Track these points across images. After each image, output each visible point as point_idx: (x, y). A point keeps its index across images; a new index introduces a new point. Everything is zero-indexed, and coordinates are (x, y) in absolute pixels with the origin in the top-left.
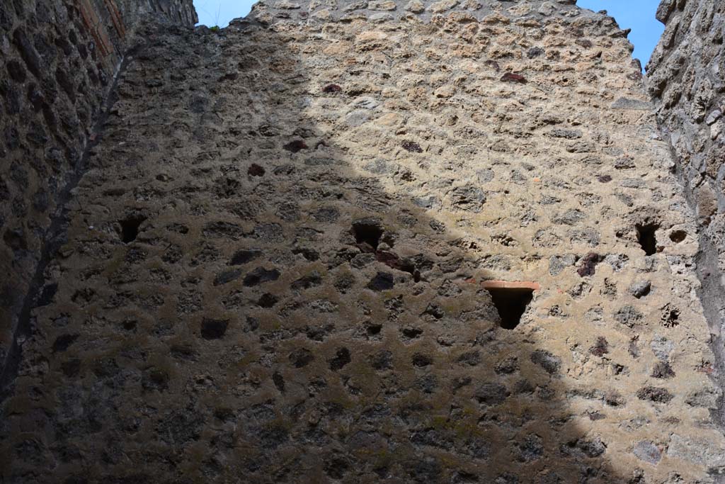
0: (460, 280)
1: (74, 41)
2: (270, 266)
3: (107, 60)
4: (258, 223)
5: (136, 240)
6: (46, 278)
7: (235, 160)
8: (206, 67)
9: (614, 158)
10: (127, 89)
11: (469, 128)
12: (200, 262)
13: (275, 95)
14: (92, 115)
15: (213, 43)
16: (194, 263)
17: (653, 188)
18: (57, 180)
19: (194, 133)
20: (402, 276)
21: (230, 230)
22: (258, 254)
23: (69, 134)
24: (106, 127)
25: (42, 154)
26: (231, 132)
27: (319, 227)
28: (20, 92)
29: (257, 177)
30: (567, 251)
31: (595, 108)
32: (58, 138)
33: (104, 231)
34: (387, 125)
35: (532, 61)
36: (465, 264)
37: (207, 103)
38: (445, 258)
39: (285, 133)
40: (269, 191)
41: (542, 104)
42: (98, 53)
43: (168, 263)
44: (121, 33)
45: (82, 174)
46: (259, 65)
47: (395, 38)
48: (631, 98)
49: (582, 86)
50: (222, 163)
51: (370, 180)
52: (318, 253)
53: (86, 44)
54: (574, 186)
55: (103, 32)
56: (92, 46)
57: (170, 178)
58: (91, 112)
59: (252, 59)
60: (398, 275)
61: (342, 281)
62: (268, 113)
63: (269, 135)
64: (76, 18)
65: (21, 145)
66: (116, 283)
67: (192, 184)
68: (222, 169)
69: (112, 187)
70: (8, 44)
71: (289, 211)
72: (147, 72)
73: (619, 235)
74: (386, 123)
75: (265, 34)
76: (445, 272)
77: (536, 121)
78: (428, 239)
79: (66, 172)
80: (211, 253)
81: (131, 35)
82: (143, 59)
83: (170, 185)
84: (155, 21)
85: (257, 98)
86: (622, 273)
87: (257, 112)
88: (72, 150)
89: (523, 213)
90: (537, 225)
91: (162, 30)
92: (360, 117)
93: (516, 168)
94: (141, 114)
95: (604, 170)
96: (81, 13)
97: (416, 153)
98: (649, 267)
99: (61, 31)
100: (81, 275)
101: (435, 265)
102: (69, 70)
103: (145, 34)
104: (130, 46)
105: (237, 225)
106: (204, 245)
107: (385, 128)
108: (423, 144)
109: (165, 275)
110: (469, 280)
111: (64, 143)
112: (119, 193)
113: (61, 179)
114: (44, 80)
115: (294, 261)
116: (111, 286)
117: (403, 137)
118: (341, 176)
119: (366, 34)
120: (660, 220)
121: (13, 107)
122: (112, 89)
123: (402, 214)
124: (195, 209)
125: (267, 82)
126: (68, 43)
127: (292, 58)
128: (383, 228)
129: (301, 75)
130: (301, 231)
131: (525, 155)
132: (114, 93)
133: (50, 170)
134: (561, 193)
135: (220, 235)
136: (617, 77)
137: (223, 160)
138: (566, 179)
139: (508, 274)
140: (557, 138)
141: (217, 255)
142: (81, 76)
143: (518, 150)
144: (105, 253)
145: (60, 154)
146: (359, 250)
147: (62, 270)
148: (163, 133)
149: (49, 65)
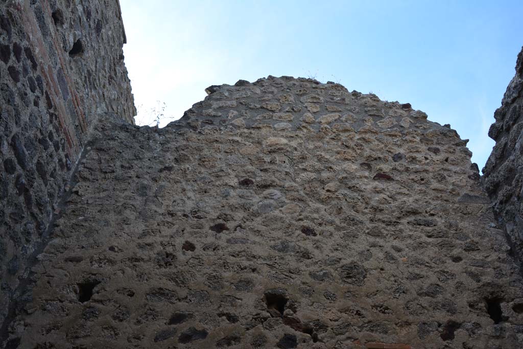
0: (349, 342)
1: (51, 139)
2: (200, 326)
3: (72, 151)
4: (191, 290)
5: (91, 300)
6: (10, 332)
7: (172, 237)
8: (149, 160)
9: (463, 243)
10: (86, 174)
11: (351, 217)
12: (144, 321)
13: (203, 185)
14: (58, 194)
15: (154, 140)
16: (139, 322)
17: (495, 267)
18: (28, 248)
19: (140, 213)
20: (304, 337)
21: (168, 295)
22: (191, 316)
23: (40, 210)
24: (68, 204)
25: (19, 228)
26: (169, 214)
27: (238, 295)
28: (10, 182)
29: (190, 252)
30: (431, 319)
31: (445, 202)
32: (32, 215)
33: (64, 292)
34: (289, 213)
35: (397, 163)
36: (352, 328)
37: (150, 189)
38: (336, 323)
39: (211, 217)
40: (199, 264)
41: (405, 199)
42: (67, 146)
43: (117, 321)
44: (83, 129)
45: (47, 242)
46: (191, 161)
47: (294, 143)
48: (472, 194)
49: (435, 184)
50: (162, 239)
51: (277, 257)
52: (238, 317)
53: (59, 140)
54: (433, 265)
55: (72, 130)
56: (63, 141)
57: (120, 250)
58: (57, 192)
59: (185, 155)
60: (300, 337)
61: (257, 341)
62: (198, 200)
63: (199, 218)
64: (54, 121)
65: (5, 222)
66: (72, 337)
67: (138, 255)
68: (162, 244)
69: (73, 255)
70: (7, 147)
71: (215, 281)
72: (103, 161)
73: (471, 306)
74: (289, 211)
75: (194, 136)
76: (337, 335)
77: (402, 212)
78: (323, 307)
79: (35, 241)
80: (153, 314)
81: (90, 130)
82: (100, 150)
83: (120, 256)
84: (109, 120)
85: (189, 187)
86: (477, 338)
87: (189, 198)
88: (41, 222)
89: (395, 286)
90: (408, 297)
91: (115, 127)
92: (269, 206)
93: (388, 249)
94: (97, 195)
95: (456, 252)
96: (58, 118)
97: (311, 237)
98: (498, 334)
99: (44, 133)
100: (42, 330)
101: (329, 329)
102: (46, 161)
103: (101, 130)
104: (89, 139)
105: (173, 291)
106: (147, 307)
107: (287, 215)
108: (318, 229)
109: (114, 331)
110: (356, 342)
111: (36, 218)
112: (78, 260)
113: (31, 247)
114: (28, 171)
115: (219, 322)
116: (68, 340)
117: (302, 223)
118: (255, 254)
119: (272, 139)
120: (503, 294)
121: (4, 193)
122: (74, 173)
123: (302, 286)
124: (140, 276)
125: (197, 175)
126: (47, 141)
127: (215, 156)
128: (288, 297)
129: (223, 170)
130: (224, 298)
131: (395, 239)
132: (75, 176)
133: (23, 240)
134: (423, 271)
135: (160, 299)
136: (461, 178)
137: (163, 236)
138: (427, 259)
139: (386, 338)
140: (418, 226)
141: (157, 316)
142: (54, 164)
143: (389, 235)
144: (64, 311)
145: (32, 226)
146: (269, 315)
147: (26, 325)
148: (115, 212)
149: (33, 158)
